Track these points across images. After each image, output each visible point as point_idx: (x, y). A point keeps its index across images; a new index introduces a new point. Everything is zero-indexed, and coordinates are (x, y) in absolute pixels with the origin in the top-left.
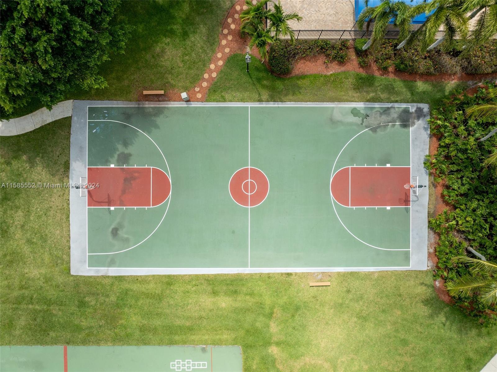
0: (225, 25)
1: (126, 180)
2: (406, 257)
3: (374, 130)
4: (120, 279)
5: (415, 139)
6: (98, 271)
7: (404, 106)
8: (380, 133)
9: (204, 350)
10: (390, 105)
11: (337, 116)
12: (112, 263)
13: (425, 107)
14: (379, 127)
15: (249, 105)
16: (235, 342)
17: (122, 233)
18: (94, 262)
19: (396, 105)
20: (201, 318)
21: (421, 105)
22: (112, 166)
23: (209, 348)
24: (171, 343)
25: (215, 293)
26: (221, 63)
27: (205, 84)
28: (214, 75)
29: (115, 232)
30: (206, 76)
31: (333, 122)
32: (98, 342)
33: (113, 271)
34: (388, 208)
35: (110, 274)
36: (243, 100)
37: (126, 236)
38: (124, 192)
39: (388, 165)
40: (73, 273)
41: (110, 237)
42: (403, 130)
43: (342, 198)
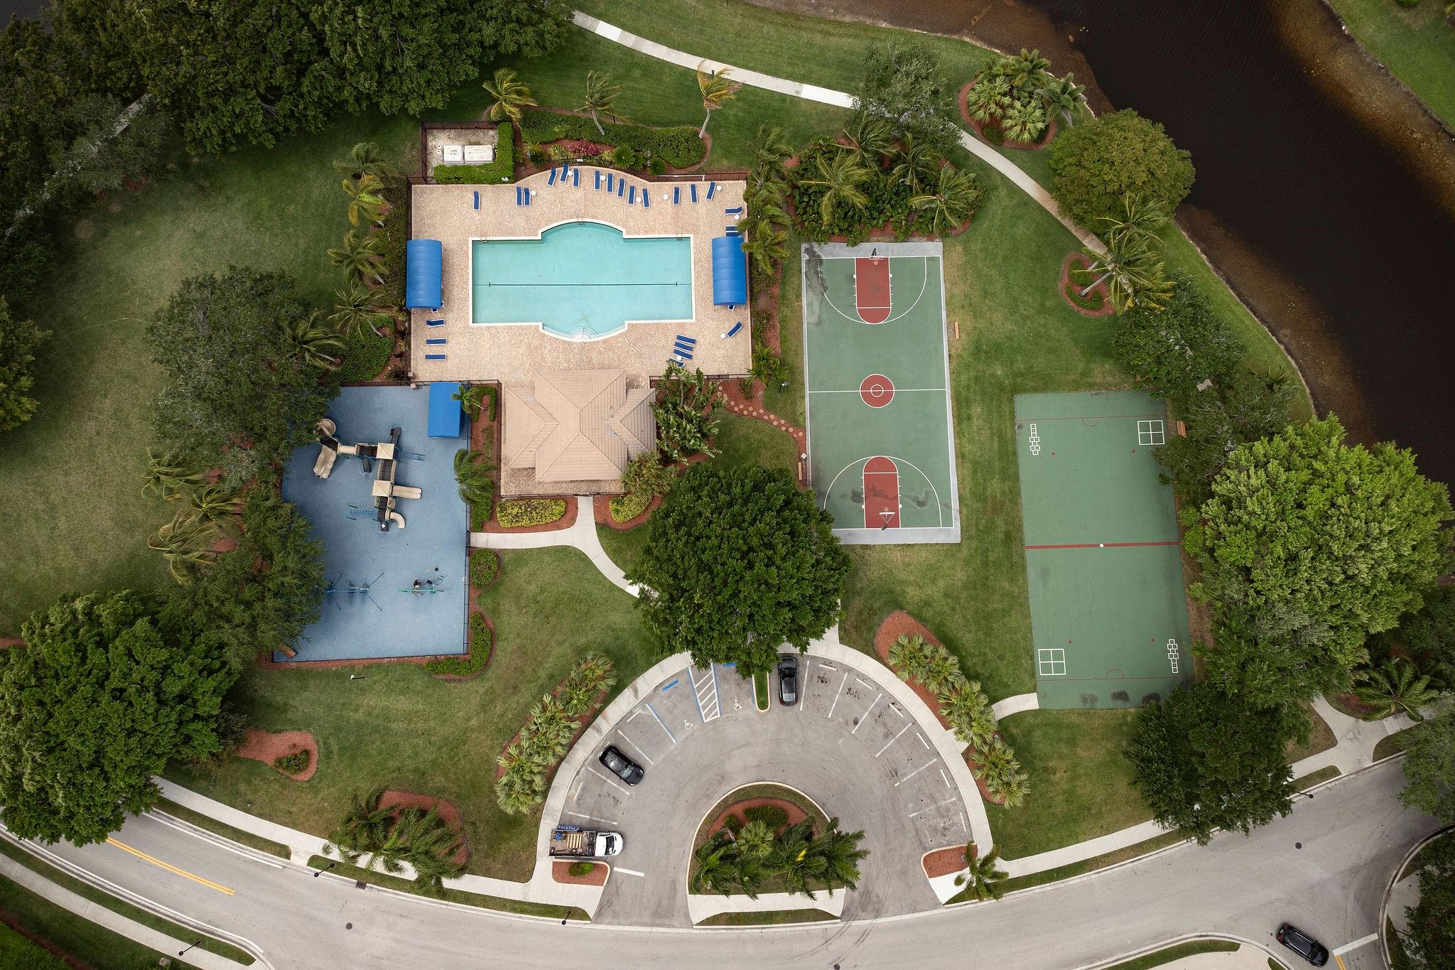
0: (740, 414)
1: (875, 494)
2: (932, 259)
3: (825, 289)
4: (961, 499)
5: (832, 254)
6: (956, 519)
7: (804, 265)
8: (828, 283)
9: (1020, 427)
10: (804, 276)
11: (814, 319)
12: (948, 506)
13: (804, 246)
14: (822, 284)
15: (807, 392)
16: (1011, 401)
17: (922, 497)
18: (948, 522)
19: (804, 270)
20: (990, 428)
21: (803, 249)
22: (863, 507)
23: (1018, 422)
24: (1015, 454)
25: (969, 418)
26: (772, 417)
27: (791, 430)
28: (783, 422)
29: (921, 504)
30: (784, 428)
31: (819, 323)
32: (1020, 519)
33: (955, 504)
34: (890, 276)
35: (957, 507)
36: (803, 397)
37: (924, 494)
38: (886, 497)
39: (855, 276)
40: (959, 541)
41: (926, 508)
42: (824, 264)
43: (884, 314)
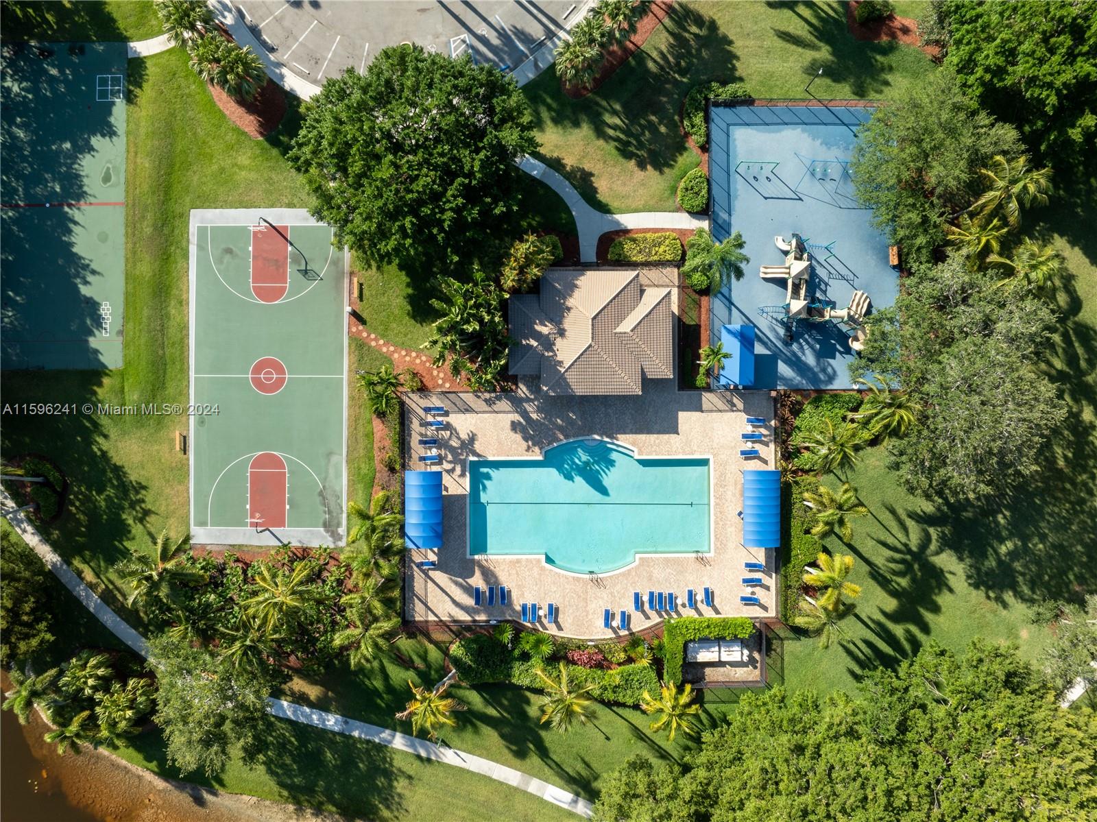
1: (277, 261)
2: (202, 524)
3: (321, 494)
4: (186, 256)
5: (312, 533)
6: (193, 235)
7: (344, 521)
8: (318, 499)
9: (119, 333)
10: (345, 508)
11: (334, 459)
12: (201, 247)
13: (343, 543)
14: (324, 498)
15: (345, 376)
16: (127, 362)
17: (227, 258)
18: (202, 231)
19: (344, 515)
21: (344, 540)
22: (289, 249)
24: (126, 303)
26: (384, 350)
27: (365, 334)
28: (373, 344)
29: (229, 251)
30: (373, 336)
31: (329, 454)
32: (127, 233)
33: (193, 249)
34: (248, 506)
35: (191, 247)
36: (350, 370)
37: (225, 261)
38: (265, 259)
39: (287, 507)
40: (192, 211)
41: (223, 246)
42: (321, 521)
43: (258, 463)
